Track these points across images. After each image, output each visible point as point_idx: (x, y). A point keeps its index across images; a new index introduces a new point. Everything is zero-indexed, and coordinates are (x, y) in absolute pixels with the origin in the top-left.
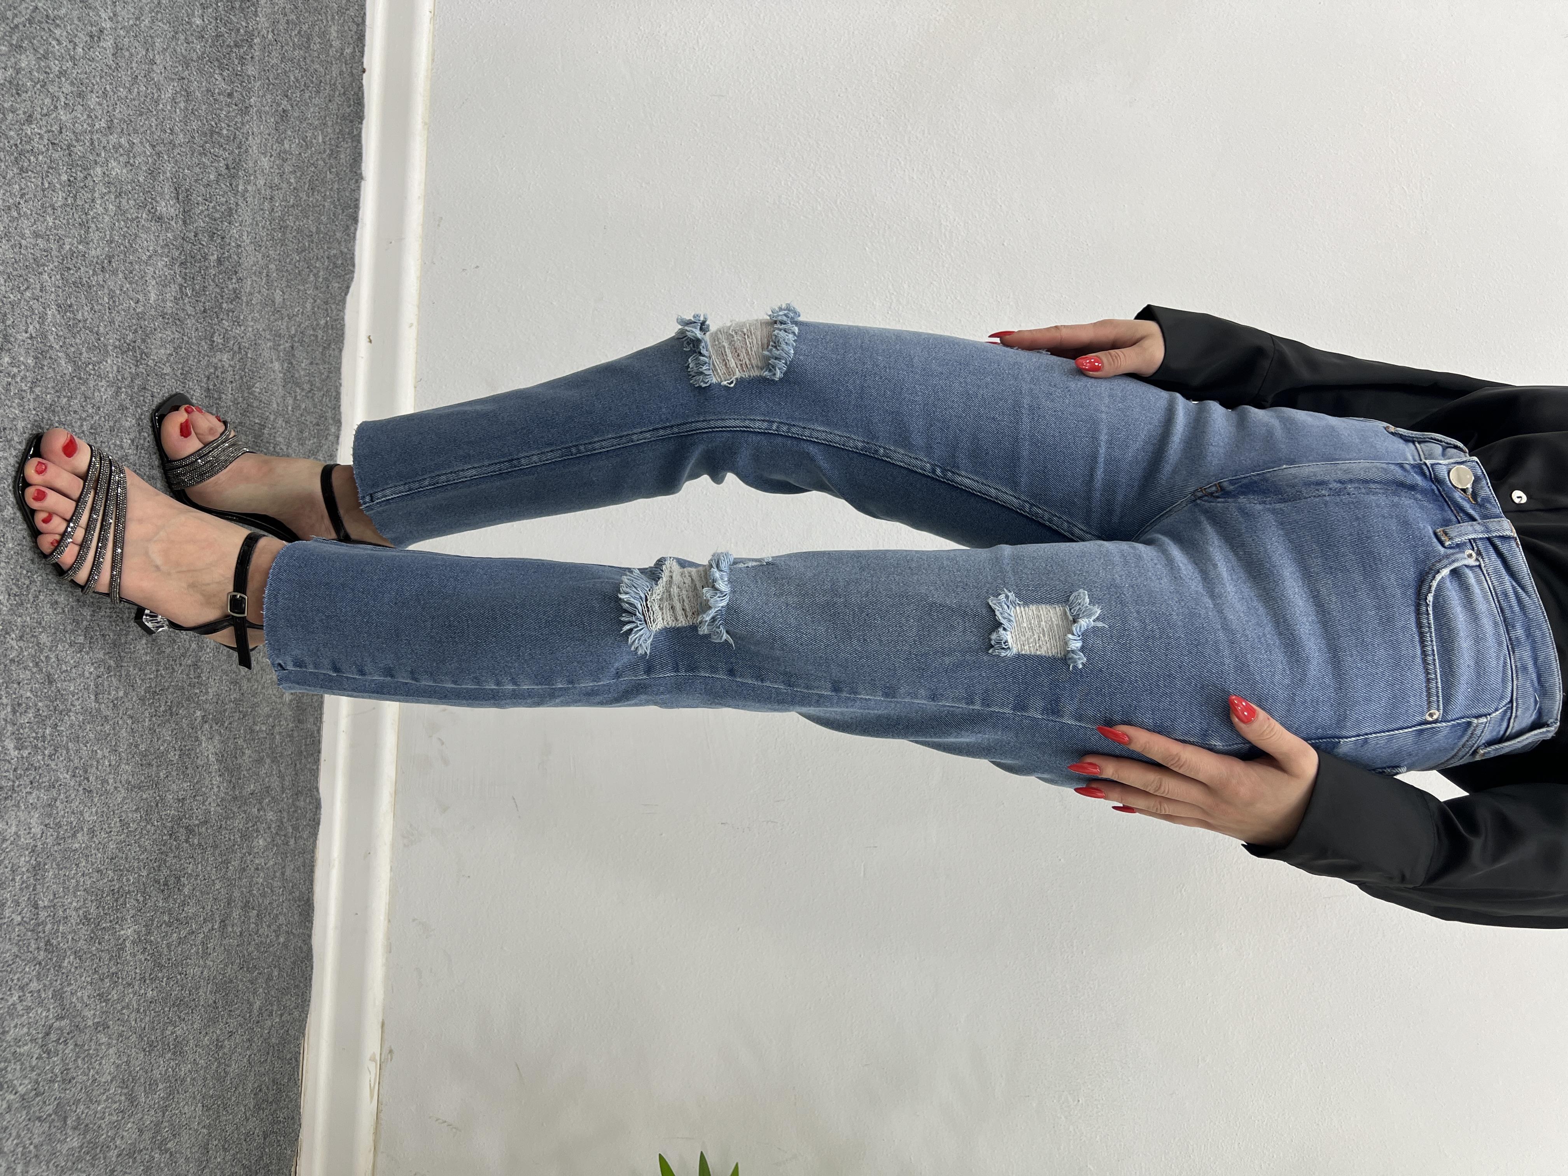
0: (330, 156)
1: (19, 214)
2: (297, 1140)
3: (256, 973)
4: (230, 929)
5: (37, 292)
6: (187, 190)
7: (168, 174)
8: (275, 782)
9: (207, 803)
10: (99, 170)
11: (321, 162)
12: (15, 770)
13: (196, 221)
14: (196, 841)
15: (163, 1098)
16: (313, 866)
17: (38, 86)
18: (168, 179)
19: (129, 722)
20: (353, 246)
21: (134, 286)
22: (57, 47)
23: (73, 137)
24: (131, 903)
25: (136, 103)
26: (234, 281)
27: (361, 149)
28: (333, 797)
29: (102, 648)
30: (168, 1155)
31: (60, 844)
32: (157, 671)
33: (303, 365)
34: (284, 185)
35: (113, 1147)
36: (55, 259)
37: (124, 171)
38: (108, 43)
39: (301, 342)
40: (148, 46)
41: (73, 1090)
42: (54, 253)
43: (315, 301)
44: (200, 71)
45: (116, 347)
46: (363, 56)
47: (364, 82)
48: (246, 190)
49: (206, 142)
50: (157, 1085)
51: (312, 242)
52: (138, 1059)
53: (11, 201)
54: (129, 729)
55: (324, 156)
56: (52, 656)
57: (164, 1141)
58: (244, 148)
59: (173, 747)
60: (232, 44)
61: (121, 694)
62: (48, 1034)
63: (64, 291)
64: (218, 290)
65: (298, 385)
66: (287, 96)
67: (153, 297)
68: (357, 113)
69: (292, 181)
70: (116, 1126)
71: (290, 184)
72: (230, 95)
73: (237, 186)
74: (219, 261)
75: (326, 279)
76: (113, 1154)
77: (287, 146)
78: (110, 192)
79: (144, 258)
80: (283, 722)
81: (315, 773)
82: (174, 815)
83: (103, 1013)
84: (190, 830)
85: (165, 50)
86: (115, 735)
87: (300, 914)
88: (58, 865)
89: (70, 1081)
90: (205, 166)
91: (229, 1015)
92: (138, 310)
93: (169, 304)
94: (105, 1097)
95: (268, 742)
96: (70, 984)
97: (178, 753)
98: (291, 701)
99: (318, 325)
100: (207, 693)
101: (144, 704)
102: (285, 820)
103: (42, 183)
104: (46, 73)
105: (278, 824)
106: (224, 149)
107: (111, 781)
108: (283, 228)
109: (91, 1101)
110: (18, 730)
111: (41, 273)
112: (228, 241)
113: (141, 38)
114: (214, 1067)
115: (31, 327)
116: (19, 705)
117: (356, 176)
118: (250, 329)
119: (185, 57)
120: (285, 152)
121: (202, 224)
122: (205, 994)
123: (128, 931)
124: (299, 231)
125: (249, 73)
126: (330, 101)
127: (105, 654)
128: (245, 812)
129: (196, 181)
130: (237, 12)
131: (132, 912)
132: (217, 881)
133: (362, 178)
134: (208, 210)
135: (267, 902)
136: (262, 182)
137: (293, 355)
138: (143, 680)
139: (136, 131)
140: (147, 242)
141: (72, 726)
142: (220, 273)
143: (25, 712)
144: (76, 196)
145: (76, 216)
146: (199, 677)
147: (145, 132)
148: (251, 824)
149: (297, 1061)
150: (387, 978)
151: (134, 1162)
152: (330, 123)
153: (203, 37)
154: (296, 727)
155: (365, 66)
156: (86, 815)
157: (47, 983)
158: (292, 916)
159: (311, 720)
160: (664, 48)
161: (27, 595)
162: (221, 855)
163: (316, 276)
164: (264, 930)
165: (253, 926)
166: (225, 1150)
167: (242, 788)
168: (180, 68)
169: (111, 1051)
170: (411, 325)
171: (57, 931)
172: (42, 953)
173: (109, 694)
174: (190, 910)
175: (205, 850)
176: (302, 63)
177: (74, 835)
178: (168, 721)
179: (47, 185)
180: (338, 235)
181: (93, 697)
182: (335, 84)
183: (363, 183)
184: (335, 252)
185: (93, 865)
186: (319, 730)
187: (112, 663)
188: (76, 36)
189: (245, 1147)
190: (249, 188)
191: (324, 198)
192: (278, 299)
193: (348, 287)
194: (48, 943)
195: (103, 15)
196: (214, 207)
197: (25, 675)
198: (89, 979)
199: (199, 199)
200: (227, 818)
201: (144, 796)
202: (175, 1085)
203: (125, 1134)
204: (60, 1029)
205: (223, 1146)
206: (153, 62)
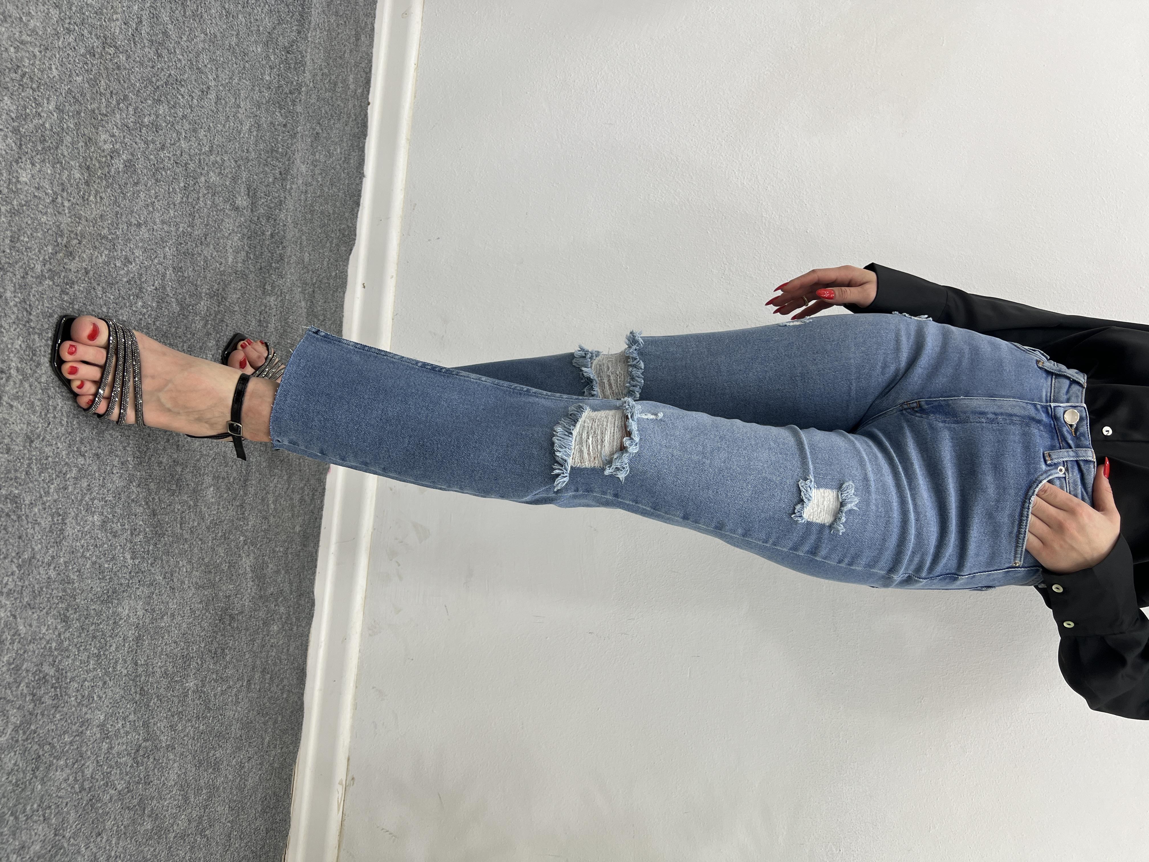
0: (344, 162)
1: (153, 209)
2: (287, 836)
3: (267, 718)
4: (253, 686)
5: (162, 260)
6: (255, 189)
7: (244, 179)
8: (286, 588)
9: (243, 600)
10: (203, 179)
11: (338, 166)
12: (130, 573)
13: (259, 209)
14: (235, 625)
15: (205, 800)
16: (307, 646)
17: (169, 126)
18: (243, 182)
19: (200, 543)
20: (356, 222)
21: (219, 253)
22: (182, 100)
23: (189, 159)
24: (193, 665)
25: (227, 134)
26: (280, 248)
27: (364, 156)
28: (323, 599)
29: (186, 493)
30: (205, 840)
31: (153, 623)
32: (218, 509)
33: (320, 303)
34: (314, 183)
35: (172, 831)
36: (173, 238)
37: (218, 178)
38: (212, 96)
39: (319, 287)
40: (236, 96)
41: (151, 790)
42: (173, 233)
43: (330, 260)
44: (267, 110)
45: (207, 294)
46: (368, 94)
47: (369, 111)
48: (291, 188)
49: (268, 157)
50: (202, 790)
51: (330, 220)
52: (192, 771)
53: (149, 201)
54: (199, 548)
55: (341, 162)
56: (156, 498)
57: (204, 830)
58: (292, 160)
59: (225, 561)
60: (288, 92)
61: (196, 524)
62: (138, 751)
63: (177, 258)
64: (269, 255)
65: (316, 317)
66: (319, 124)
67: (230, 260)
68: (362, 132)
69: (319, 180)
70: (175, 817)
71: (318, 182)
72: (285, 126)
73: (286, 186)
74: (272, 236)
75: (337, 245)
76: (172, 835)
77: (317, 157)
78: (208, 193)
79: (227, 235)
80: (294, 546)
81: (312, 582)
82: (223, 607)
83: (172, 738)
84: (232, 618)
85: (247, 98)
86: (190, 551)
87: (298, 679)
88: (151, 637)
89: (149, 784)
90: (266, 173)
91: (250, 746)
92: (221, 269)
93: (240, 265)
94: (169, 796)
95: (284, 559)
96: (153, 718)
97: (227, 565)
98: (300, 532)
99: (331, 276)
100: (248, 525)
101: (209, 531)
102: (291, 613)
103: (169, 189)
104: (174, 117)
105: (287, 615)
106: (279, 162)
107: (186, 582)
108: (312, 212)
109: (161, 798)
110: (133, 546)
111: (164, 247)
112: (278, 222)
113: (232, 91)
114: (238, 781)
115: (157, 282)
116: (135, 530)
117: (361, 175)
118: (289, 280)
119: (258, 102)
120: (316, 161)
121: (263, 211)
122: (235, 730)
123: (191, 684)
124: (322, 213)
125: (298, 111)
126: (346, 125)
127: (188, 497)
128: (266, 606)
129: (260, 183)
130: (292, 70)
131: (194, 671)
132: (247, 653)
133: (364, 176)
134: (267, 202)
135: (277, 669)
136: (301, 182)
137: (314, 297)
138: (209, 515)
139: (226, 152)
140: (229, 224)
141: (165, 544)
142: (272, 243)
143: (139, 534)
144: (188, 196)
145: (188, 209)
146: (244, 514)
147: (231, 153)
148: (269, 615)
149: (290, 781)
150: (353, 727)
151: (184, 843)
152: (345, 140)
153: (270, 88)
154: (302, 549)
155: (370, 100)
156: (170, 604)
157: (140, 716)
158: (293, 680)
159: (312, 545)
160: (573, 91)
161: (144, 458)
162: (250, 635)
163: (331, 243)
164: (274, 688)
165: (267, 685)
166: (241, 839)
167: (265, 590)
168: (255, 109)
169: (175, 765)
170: (392, 277)
171: (148, 681)
172: (138, 695)
173: (189, 524)
174: (229, 672)
175: (240, 631)
176: (330, 101)
177: (162, 618)
178: (223, 543)
179: (171, 190)
180: (347, 215)
181: (179, 526)
182: (350, 114)
183: (364, 179)
184: (343, 226)
185: (172, 638)
186: (317, 552)
187: (191, 503)
188: (193, 92)
189: (254, 838)
190: (293, 186)
191: (339, 190)
192: (306, 259)
193: (351, 250)
194: (142, 689)
195: (210, 77)
196: (271, 200)
197: (139, 510)
198: (165, 715)
199: (262, 194)
200: (255, 610)
201: (206, 593)
202: (213, 790)
203: (180, 822)
204: (146, 747)
205: (240, 836)
206: (239, 106)
